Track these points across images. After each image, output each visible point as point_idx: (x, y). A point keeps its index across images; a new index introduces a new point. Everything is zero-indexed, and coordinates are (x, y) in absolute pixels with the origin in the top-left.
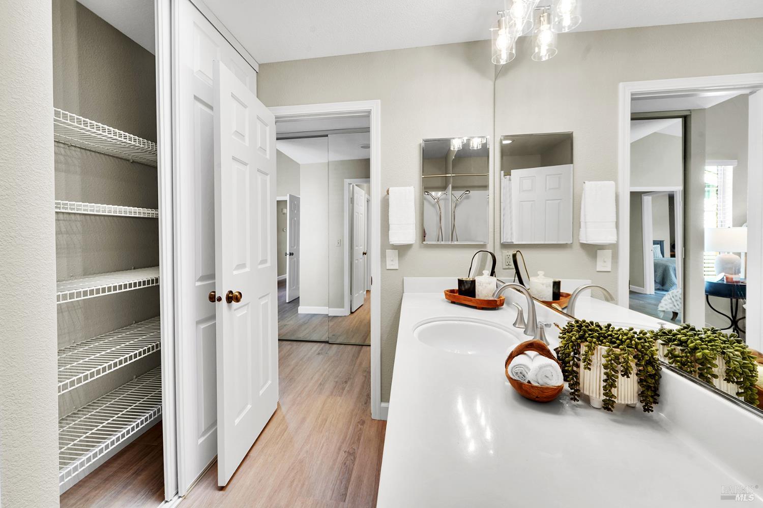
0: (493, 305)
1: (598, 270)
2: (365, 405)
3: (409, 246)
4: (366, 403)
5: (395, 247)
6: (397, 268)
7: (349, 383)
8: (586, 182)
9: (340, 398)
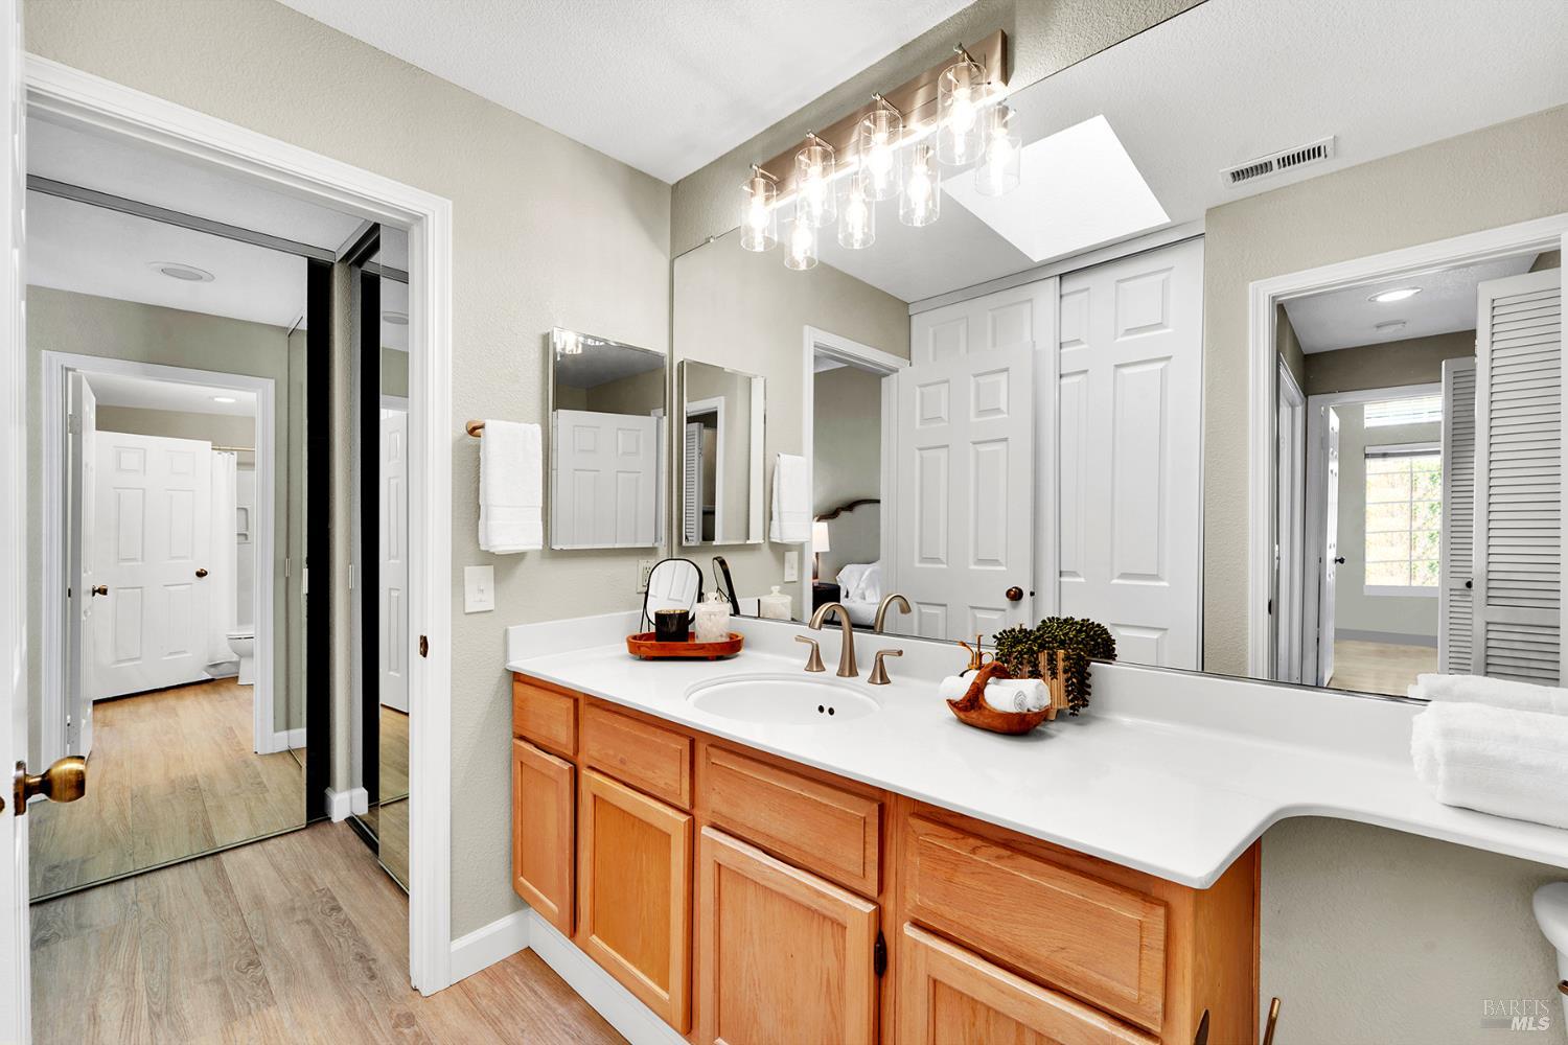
0: (729, 648)
1: (786, 580)
2: (375, 982)
3: (518, 557)
4: (373, 977)
5: (489, 558)
6: (492, 607)
7: (266, 960)
8: (782, 455)
9: (272, 1010)
